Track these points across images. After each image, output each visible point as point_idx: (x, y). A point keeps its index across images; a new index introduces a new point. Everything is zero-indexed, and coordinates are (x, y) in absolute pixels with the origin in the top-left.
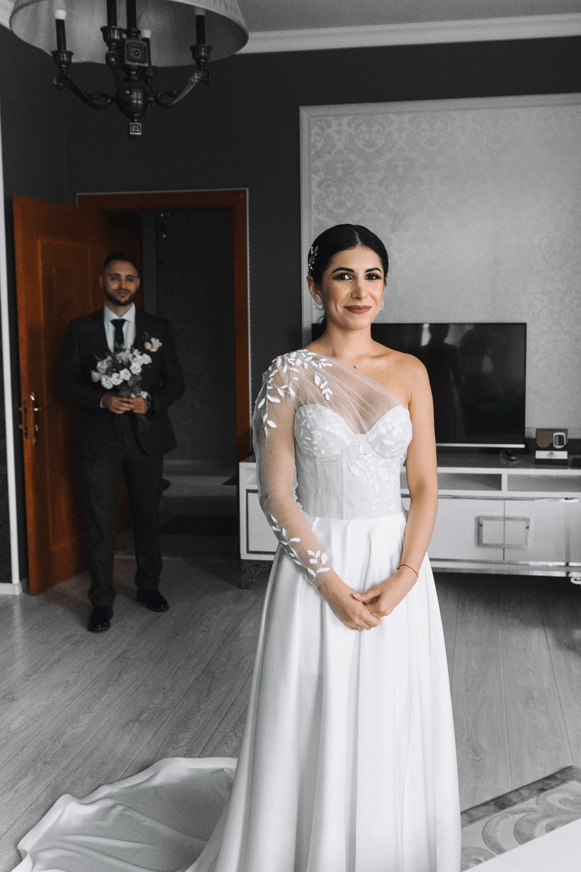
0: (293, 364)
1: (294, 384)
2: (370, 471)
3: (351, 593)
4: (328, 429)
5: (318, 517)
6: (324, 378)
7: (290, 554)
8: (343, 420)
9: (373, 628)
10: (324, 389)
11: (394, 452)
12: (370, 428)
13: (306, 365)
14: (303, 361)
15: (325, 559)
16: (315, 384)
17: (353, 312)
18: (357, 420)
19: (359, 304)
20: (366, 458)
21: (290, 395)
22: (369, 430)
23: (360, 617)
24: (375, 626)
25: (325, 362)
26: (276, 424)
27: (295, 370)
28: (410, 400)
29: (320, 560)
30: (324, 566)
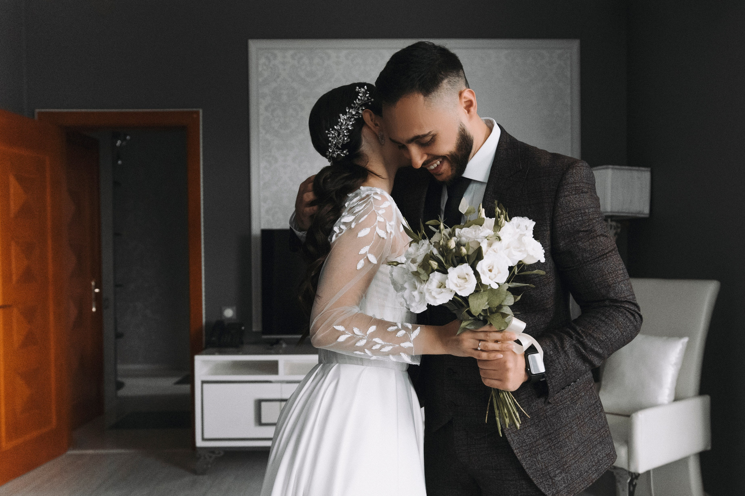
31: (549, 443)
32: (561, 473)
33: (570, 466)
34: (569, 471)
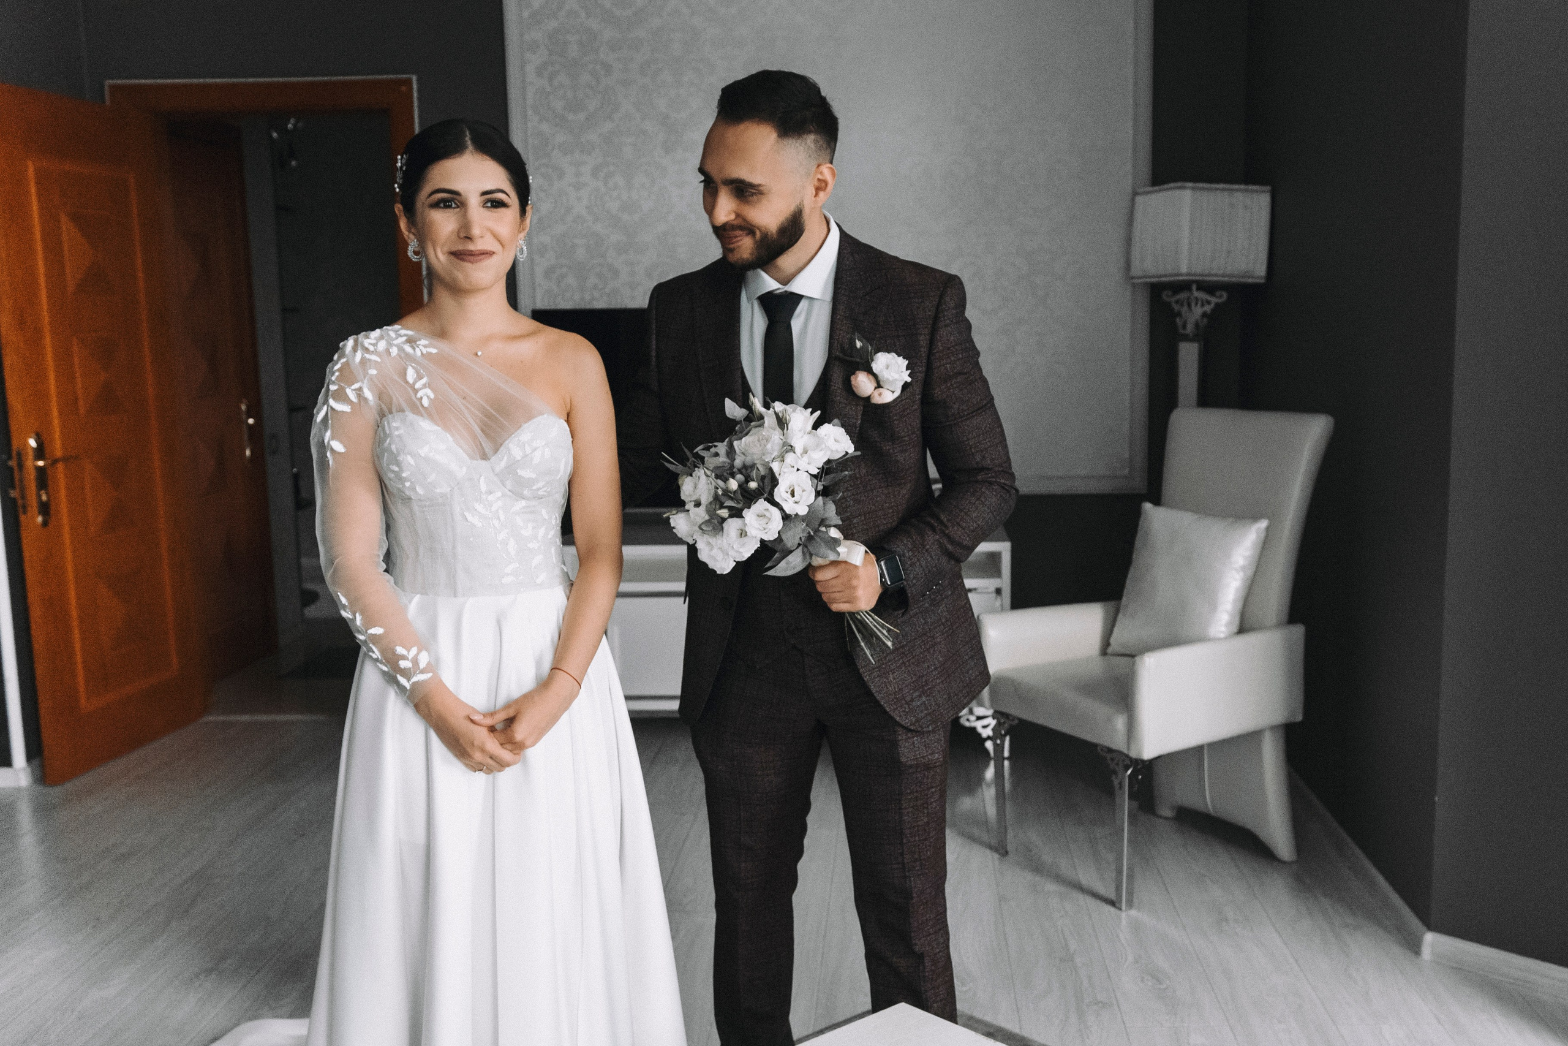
0: (371, 348)
1: (371, 379)
2: (498, 518)
3: (467, 713)
4: (423, 451)
5: (418, 594)
6: (422, 371)
7: (371, 654)
8: (450, 439)
9: (507, 769)
10: (421, 389)
11: (539, 489)
12: (496, 450)
13: (394, 351)
14: (390, 345)
15: (424, 659)
16: (407, 382)
17: (463, 260)
18: (474, 437)
19: (471, 247)
20: (491, 498)
21: (366, 400)
22: (496, 452)
23: (483, 750)
24: (508, 765)
25: (426, 346)
26: (345, 446)
27: (374, 357)
28: (569, 407)
29: (415, 662)
30: (422, 672)
31: (902, 658)
32: (920, 696)
33: (934, 687)
34: (932, 693)
